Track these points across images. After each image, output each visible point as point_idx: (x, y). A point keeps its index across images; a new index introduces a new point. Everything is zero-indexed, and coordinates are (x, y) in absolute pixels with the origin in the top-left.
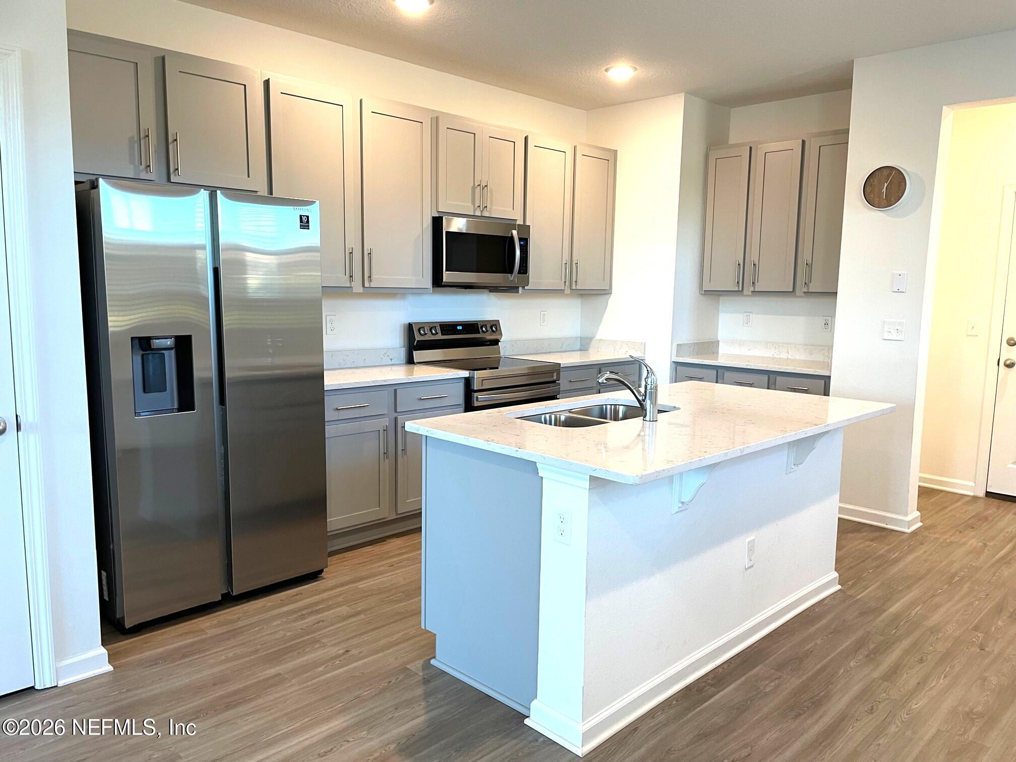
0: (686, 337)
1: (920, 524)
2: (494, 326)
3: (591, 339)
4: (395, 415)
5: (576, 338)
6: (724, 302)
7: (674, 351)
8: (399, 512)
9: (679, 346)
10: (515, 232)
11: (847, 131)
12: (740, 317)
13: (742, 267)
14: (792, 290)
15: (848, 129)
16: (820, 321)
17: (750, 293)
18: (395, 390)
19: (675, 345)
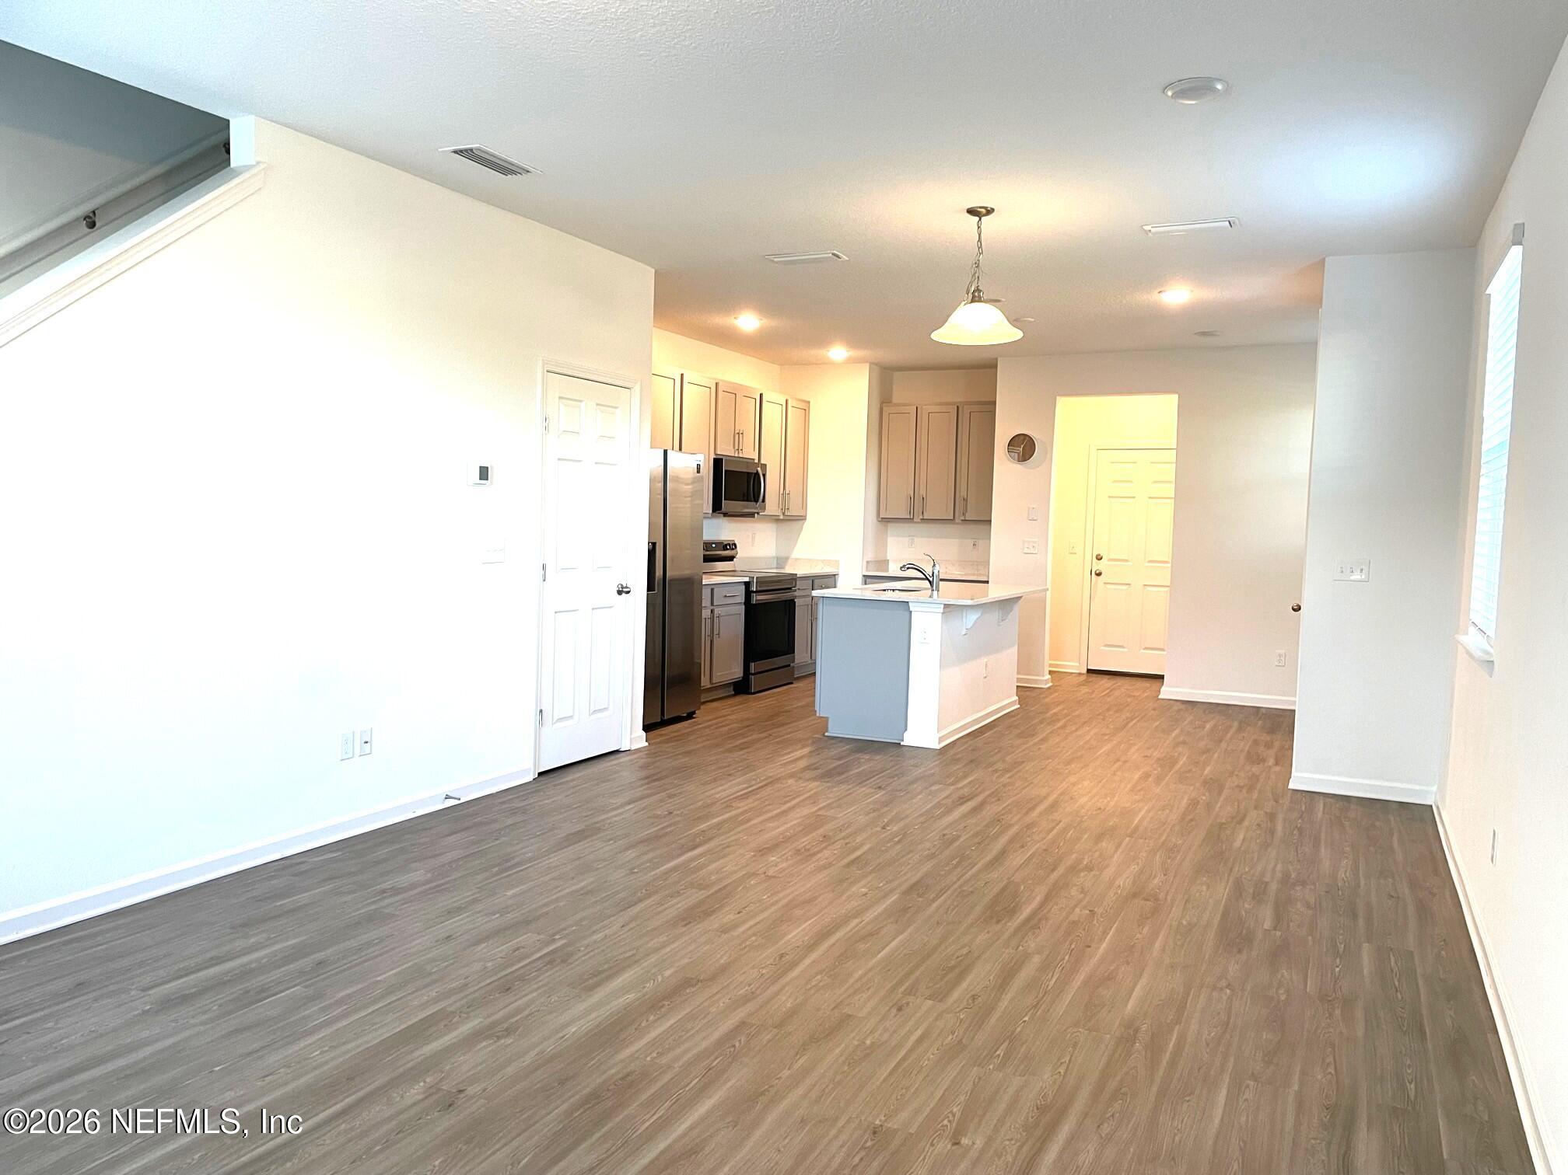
0: (870, 556)
1: (1051, 684)
2: (733, 546)
3: (787, 558)
4: (712, 607)
5: (774, 557)
6: (891, 527)
7: (864, 569)
8: (714, 682)
9: (868, 562)
10: (759, 469)
11: (994, 403)
12: (906, 540)
13: (912, 499)
14: (952, 518)
15: (995, 402)
16: (970, 542)
17: (919, 521)
18: (712, 590)
19: (865, 563)
